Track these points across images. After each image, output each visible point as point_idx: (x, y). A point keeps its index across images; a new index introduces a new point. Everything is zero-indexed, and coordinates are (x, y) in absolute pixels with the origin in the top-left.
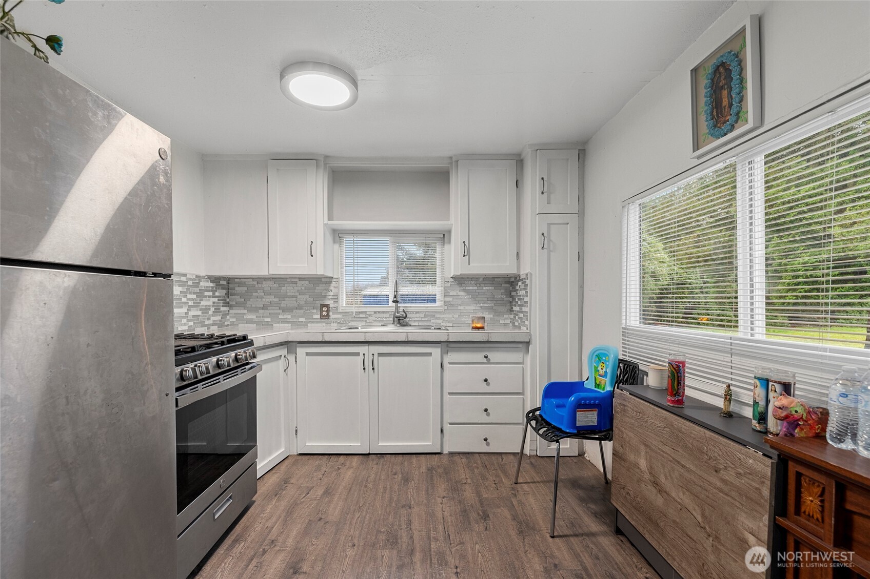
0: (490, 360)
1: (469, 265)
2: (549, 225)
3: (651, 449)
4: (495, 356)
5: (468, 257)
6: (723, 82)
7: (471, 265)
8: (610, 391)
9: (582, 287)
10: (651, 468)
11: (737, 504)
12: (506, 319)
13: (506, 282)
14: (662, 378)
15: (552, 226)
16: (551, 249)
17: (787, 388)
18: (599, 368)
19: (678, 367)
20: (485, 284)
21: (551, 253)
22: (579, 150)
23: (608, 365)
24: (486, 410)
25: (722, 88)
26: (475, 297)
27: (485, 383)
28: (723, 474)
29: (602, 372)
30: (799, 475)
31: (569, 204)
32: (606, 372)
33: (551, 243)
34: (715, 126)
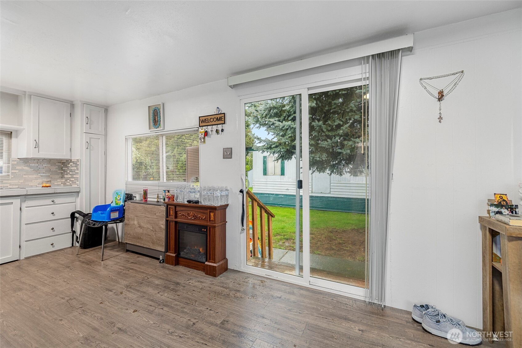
0: (55, 202)
1: (39, 153)
2: (90, 138)
3: (138, 217)
4: (57, 200)
5: (38, 148)
6: (156, 114)
7: (40, 153)
8: (123, 205)
9: (106, 166)
10: (138, 222)
11: (159, 220)
12: (59, 182)
13: (59, 163)
14: (141, 196)
15: (92, 139)
16: (91, 149)
17: (168, 191)
18: (117, 198)
19: (146, 191)
20: (44, 163)
21: (91, 151)
22: (105, 109)
23: (121, 196)
24: (53, 229)
25: (156, 115)
26: (37, 171)
27: (52, 214)
28: (157, 214)
29: (118, 199)
30: (170, 208)
31: (100, 130)
32: (120, 199)
33: (91, 147)
34: (154, 125)
